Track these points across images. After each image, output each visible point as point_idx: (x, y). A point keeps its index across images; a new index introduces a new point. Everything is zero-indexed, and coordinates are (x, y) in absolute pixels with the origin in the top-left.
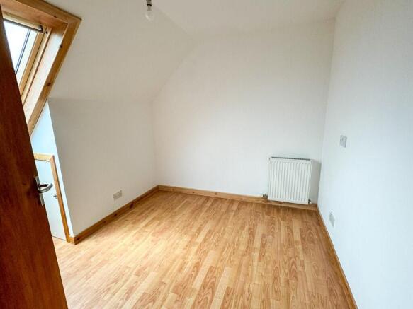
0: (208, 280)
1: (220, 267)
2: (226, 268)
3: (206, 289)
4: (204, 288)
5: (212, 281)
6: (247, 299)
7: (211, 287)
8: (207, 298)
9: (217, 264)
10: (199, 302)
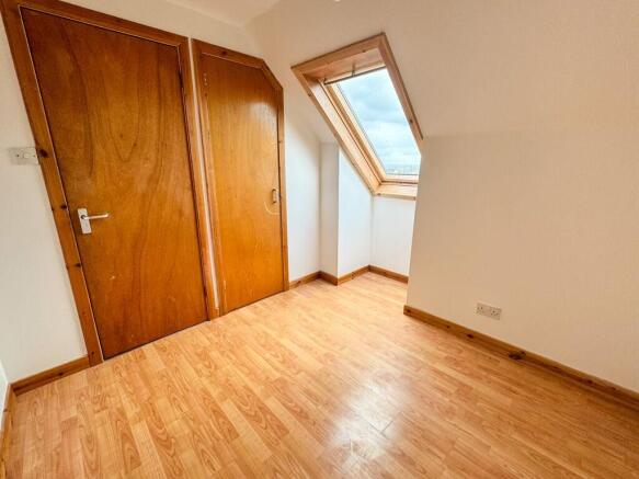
0: (268, 417)
1: (278, 444)
2: (270, 453)
3: (257, 409)
4: (260, 408)
5: (264, 421)
6: (203, 451)
7: (256, 415)
8: (247, 405)
9: (285, 443)
10: (248, 396)
